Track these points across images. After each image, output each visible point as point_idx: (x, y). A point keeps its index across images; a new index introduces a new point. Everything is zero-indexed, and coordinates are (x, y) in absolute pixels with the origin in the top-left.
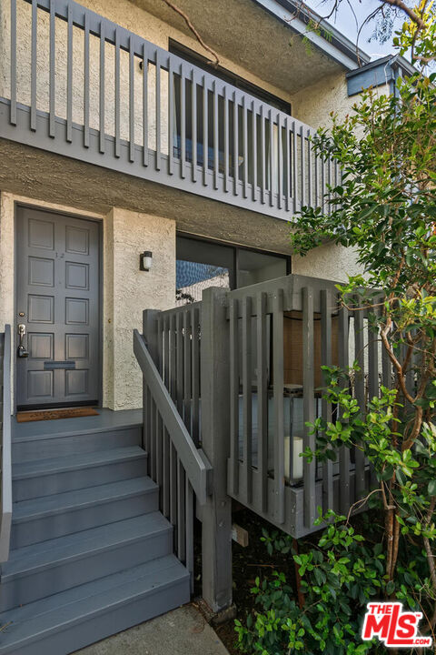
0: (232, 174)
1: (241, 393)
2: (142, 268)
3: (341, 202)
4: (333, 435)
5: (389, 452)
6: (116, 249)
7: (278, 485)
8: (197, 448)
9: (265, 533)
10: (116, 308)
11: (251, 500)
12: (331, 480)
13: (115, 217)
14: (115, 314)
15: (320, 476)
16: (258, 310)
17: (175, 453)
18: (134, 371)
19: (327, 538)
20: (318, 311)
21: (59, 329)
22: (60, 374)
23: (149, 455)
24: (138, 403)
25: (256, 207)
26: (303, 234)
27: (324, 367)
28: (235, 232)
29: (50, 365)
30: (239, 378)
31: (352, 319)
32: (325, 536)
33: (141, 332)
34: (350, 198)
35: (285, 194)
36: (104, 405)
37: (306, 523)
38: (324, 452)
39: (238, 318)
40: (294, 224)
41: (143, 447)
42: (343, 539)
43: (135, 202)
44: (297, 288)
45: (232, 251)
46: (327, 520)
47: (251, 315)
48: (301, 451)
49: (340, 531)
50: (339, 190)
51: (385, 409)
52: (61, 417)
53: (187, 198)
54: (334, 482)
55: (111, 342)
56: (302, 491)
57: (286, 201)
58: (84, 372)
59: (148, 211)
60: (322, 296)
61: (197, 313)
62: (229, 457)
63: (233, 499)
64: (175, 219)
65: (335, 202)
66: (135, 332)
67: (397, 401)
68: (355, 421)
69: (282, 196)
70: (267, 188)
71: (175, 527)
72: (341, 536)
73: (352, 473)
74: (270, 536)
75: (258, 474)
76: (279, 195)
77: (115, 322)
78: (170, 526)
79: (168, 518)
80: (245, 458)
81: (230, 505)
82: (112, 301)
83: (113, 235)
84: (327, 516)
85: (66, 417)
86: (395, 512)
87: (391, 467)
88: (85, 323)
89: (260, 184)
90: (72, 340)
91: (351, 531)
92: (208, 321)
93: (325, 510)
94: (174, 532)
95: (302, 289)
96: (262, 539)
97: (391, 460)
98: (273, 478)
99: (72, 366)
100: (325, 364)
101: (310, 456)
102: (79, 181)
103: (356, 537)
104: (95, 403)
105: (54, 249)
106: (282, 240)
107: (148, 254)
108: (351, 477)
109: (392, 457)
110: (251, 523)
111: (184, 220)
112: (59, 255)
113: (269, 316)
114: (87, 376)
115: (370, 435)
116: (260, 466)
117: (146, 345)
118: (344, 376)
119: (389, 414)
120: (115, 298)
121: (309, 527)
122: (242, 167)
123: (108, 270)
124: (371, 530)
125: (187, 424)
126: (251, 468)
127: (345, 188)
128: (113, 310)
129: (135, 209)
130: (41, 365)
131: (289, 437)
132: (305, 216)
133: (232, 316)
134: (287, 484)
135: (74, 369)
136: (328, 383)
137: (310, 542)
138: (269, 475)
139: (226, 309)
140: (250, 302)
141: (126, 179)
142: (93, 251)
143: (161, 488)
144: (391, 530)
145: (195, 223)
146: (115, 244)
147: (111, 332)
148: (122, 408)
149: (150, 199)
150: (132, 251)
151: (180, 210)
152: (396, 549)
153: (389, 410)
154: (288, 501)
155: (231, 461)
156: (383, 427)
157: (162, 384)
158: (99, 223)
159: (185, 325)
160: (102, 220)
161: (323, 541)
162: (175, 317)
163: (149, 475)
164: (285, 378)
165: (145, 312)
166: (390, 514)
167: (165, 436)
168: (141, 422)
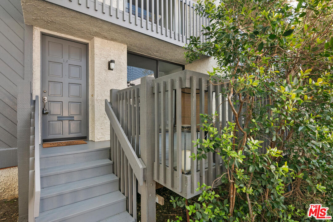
0: (156, 23)
1: (161, 132)
2: (110, 68)
3: (209, 35)
4: (206, 145)
5: (232, 152)
6: (96, 58)
7: (179, 173)
8: (138, 158)
9: (172, 198)
10: (96, 89)
11: (165, 182)
12: (204, 170)
13: (95, 42)
14: (95, 92)
15: (199, 169)
16: (169, 88)
17: (127, 161)
18: (105, 121)
19: (202, 197)
20: (198, 88)
21: (65, 99)
22: (66, 123)
23: (114, 163)
24: (108, 138)
25: (168, 39)
26: (190, 53)
27: (201, 114)
28: (157, 52)
29: (61, 119)
30: (159, 125)
31: (214, 93)
32: (202, 196)
33: (109, 101)
34: (213, 32)
35: (182, 33)
36: (90, 139)
37: (192, 191)
38: (201, 155)
39: (159, 92)
40: (186, 48)
41: (110, 159)
42: (210, 197)
43: (106, 34)
44: (188, 77)
45: (156, 61)
46: (202, 188)
47: (166, 91)
48: (190, 155)
49: (208, 193)
50: (208, 28)
51: (230, 133)
52: (67, 145)
53: (133, 33)
54: (205, 171)
55: (93, 106)
56: (190, 176)
57: (183, 37)
58: (79, 122)
59: (112, 40)
60: (200, 81)
61: (138, 90)
62: (155, 162)
63: (156, 182)
64: (127, 44)
65: (206, 34)
66: (106, 101)
67: (235, 128)
68: (216, 139)
69: (180, 35)
70: (173, 31)
71: (127, 198)
72: (209, 195)
73: (214, 167)
74: (175, 199)
75: (169, 169)
76: (179, 34)
77: (95, 96)
78: (125, 197)
79: (124, 194)
80: (162, 162)
81: (155, 186)
82: (94, 86)
83: (94, 51)
84: (202, 187)
85: (69, 145)
86: (233, 183)
87: (233, 159)
88: (79, 97)
89: (169, 28)
90: (72, 105)
91: (213, 193)
92: (143, 94)
93: (201, 184)
94: (127, 200)
95: (191, 77)
96: (171, 201)
97: (233, 155)
98: (176, 170)
99: (72, 119)
100: (202, 113)
101: (194, 157)
102: (76, 22)
103: (216, 196)
104: (85, 138)
105: (62, 58)
106: (180, 57)
107: (112, 61)
108: (213, 169)
109: (233, 154)
110: (166, 195)
111: (131, 45)
112: (65, 61)
113: (174, 91)
114: (80, 124)
115: (223, 145)
116: (170, 165)
117: (112, 107)
118: (210, 118)
119: (232, 135)
120: (95, 84)
121: (193, 193)
122: (160, 20)
123: (92, 69)
124: (223, 194)
125: (133, 146)
126: (165, 166)
127: (211, 27)
128: (94, 90)
129: (106, 38)
130: (56, 118)
131: (184, 151)
132: (192, 41)
133: (156, 92)
134: (183, 173)
135: (73, 120)
136: (203, 122)
137: (194, 200)
138: (175, 169)
139: (153, 88)
140: (165, 84)
141: (101, 22)
142: (84, 60)
143: (120, 179)
144: (232, 192)
145: (136, 47)
146: (95, 56)
147: (93, 101)
148: (99, 140)
149: (114, 33)
150: (104, 60)
151: (129, 39)
152: (234, 201)
153: (232, 133)
154: (184, 181)
155: (156, 164)
156: (229, 141)
157: (120, 126)
158: (87, 45)
159: (132, 97)
160: (88, 44)
161: (200, 199)
162: (127, 93)
163: (114, 173)
164: (182, 122)
165: (111, 91)
166: (232, 185)
167: (122, 152)
168: (109, 146)
